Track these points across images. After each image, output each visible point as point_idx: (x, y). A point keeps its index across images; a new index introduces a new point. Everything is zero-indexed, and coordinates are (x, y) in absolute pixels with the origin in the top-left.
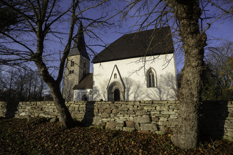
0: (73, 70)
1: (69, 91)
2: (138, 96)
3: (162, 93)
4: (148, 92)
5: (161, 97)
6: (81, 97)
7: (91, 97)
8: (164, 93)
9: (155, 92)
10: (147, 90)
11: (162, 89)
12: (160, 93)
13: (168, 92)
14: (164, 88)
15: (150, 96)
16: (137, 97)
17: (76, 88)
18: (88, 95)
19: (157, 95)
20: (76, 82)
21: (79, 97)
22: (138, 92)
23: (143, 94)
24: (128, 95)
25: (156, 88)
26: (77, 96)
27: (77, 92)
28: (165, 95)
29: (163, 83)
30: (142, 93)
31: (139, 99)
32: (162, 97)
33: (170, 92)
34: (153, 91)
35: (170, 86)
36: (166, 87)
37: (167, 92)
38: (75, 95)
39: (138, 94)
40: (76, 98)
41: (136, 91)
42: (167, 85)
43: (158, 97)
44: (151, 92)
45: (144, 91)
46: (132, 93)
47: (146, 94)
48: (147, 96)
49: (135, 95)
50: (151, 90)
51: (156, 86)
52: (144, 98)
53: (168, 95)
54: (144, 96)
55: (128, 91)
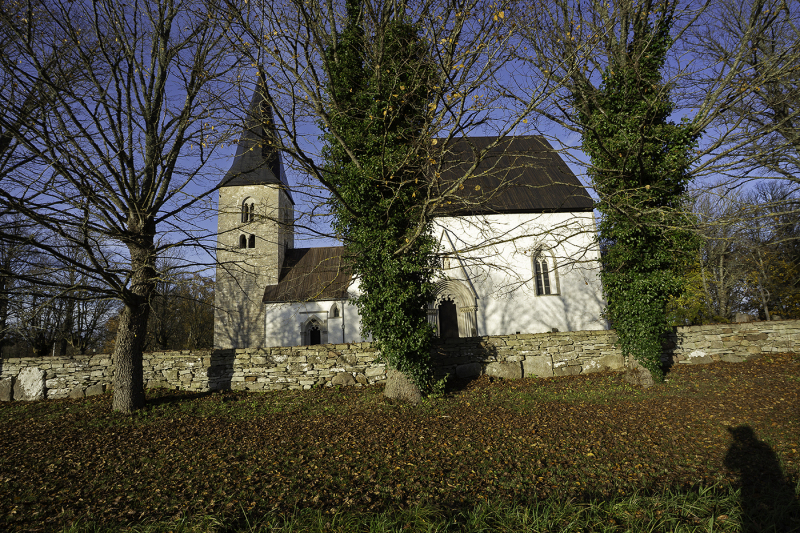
0: (253, 237)
1: (241, 308)
2: (512, 320)
3: (571, 309)
4: (538, 309)
5: (570, 319)
6: (297, 328)
7: (335, 328)
8: (576, 309)
9: (554, 308)
10: (535, 302)
11: (570, 301)
12: (566, 310)
13: (585, 307)
14: (574, 298)
15: (544, 319)
16: (509, 322)
17: (271, 296)
18: (326, 321)
19: (558, 315)
20: (270, 276)
21: (288, 328)
22: (512, 307)
23: (525, 312)
24: (485, 318)
25: (556, 299)
26: (279, 325)
27: (280, 312)
28: (578, 313)
29: (572, 285)
30: (521, 310)
31: (513, 328)
32: (572, 320)
33: (588, 307)
34: (549, 303)
35: (587, 293)
36: (579, 295)
37: (581, 308)
38: (272, 321)
39: (511, 315)
40: (274, 333)
41: (507, 306)
42: (581, 290)
43: (562, 320)
44: (546, 309)
45: (527, 306)
46: (494, 311)
47: (532, 312)
48: (534, 318)
49: (503, 317)
50: (543, 302)
51: (553, 291)
52: (529, 323)
53: (584, 314)
54: (526, 318)
55: (485, 306)
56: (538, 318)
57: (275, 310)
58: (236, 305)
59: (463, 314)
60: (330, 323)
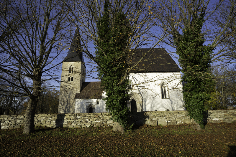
1: (67, 100)
2: (154, 106)
3: (173, 103)
4: (162, 103)
5: (173, 107)
6: (85, 107)
7: (97, 108)
8: (175, 103)
9: (168, 103)
10: (162, 101)
11: (173, 101)
12: (172, 104)
13: (178, 103)
14: (174, 100)
15: (164, 106)
16: (153, 107)
17: (77, 97)
18: (95, 105)
19: (169, 105)
20: (77, 90)
21: (82, 107)
22: (154, 102)
23: (158, 104)
24: (145, 106)
25: (168, 99)
26: (79, 106)
27: (80, 102)
28: (176, 105)
29: (173, 95)
30: (157, 103)
31: (155, 109)
32: (174, 107)
33: (179, 103)
34: (166, 101)
35: (178, 98)
36: (176, 99)
37: (176, 103)
38: (77, 105)
39: (154, 105)
40: (78, 109)
41: (152, 102)
42: (176, 97)
43: (170, 107)
44: (165, 103)
45: (159, 102)
46: (148, 103)
47: (161, 104)
48: (161, 106)
49: (151, 105)
50: (164, 101)
51: (167, 97)
52: (160, 107)
53: (178, 105)
54: (159, 106)
55: (145, 102)
56: (162, 106)
57: (79, 101)
58: (66, 99)
59: (138, 104)
60: (96, 106)
